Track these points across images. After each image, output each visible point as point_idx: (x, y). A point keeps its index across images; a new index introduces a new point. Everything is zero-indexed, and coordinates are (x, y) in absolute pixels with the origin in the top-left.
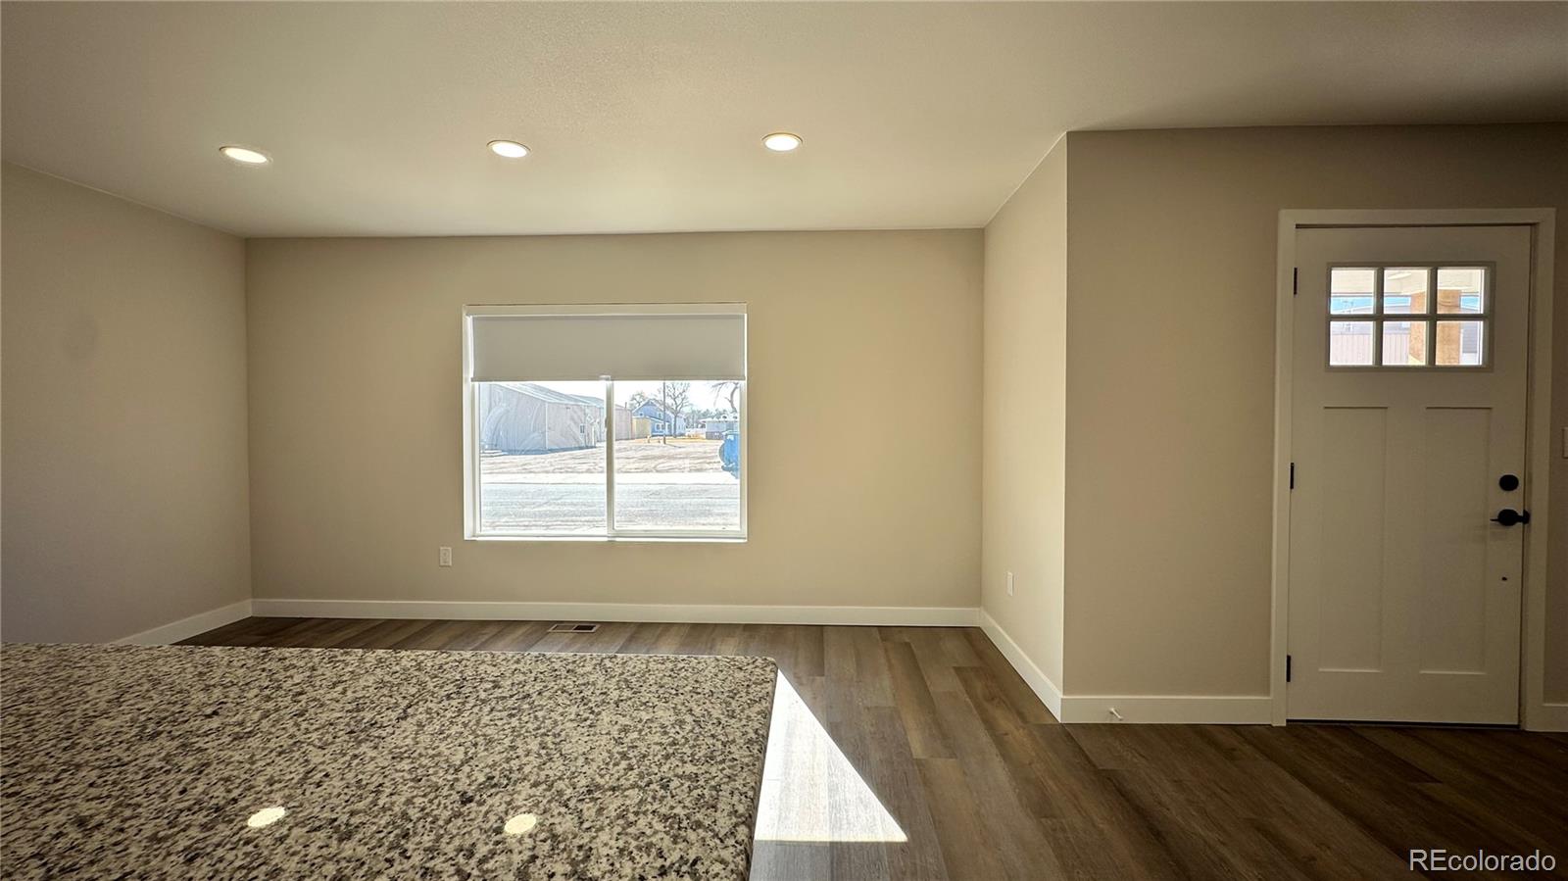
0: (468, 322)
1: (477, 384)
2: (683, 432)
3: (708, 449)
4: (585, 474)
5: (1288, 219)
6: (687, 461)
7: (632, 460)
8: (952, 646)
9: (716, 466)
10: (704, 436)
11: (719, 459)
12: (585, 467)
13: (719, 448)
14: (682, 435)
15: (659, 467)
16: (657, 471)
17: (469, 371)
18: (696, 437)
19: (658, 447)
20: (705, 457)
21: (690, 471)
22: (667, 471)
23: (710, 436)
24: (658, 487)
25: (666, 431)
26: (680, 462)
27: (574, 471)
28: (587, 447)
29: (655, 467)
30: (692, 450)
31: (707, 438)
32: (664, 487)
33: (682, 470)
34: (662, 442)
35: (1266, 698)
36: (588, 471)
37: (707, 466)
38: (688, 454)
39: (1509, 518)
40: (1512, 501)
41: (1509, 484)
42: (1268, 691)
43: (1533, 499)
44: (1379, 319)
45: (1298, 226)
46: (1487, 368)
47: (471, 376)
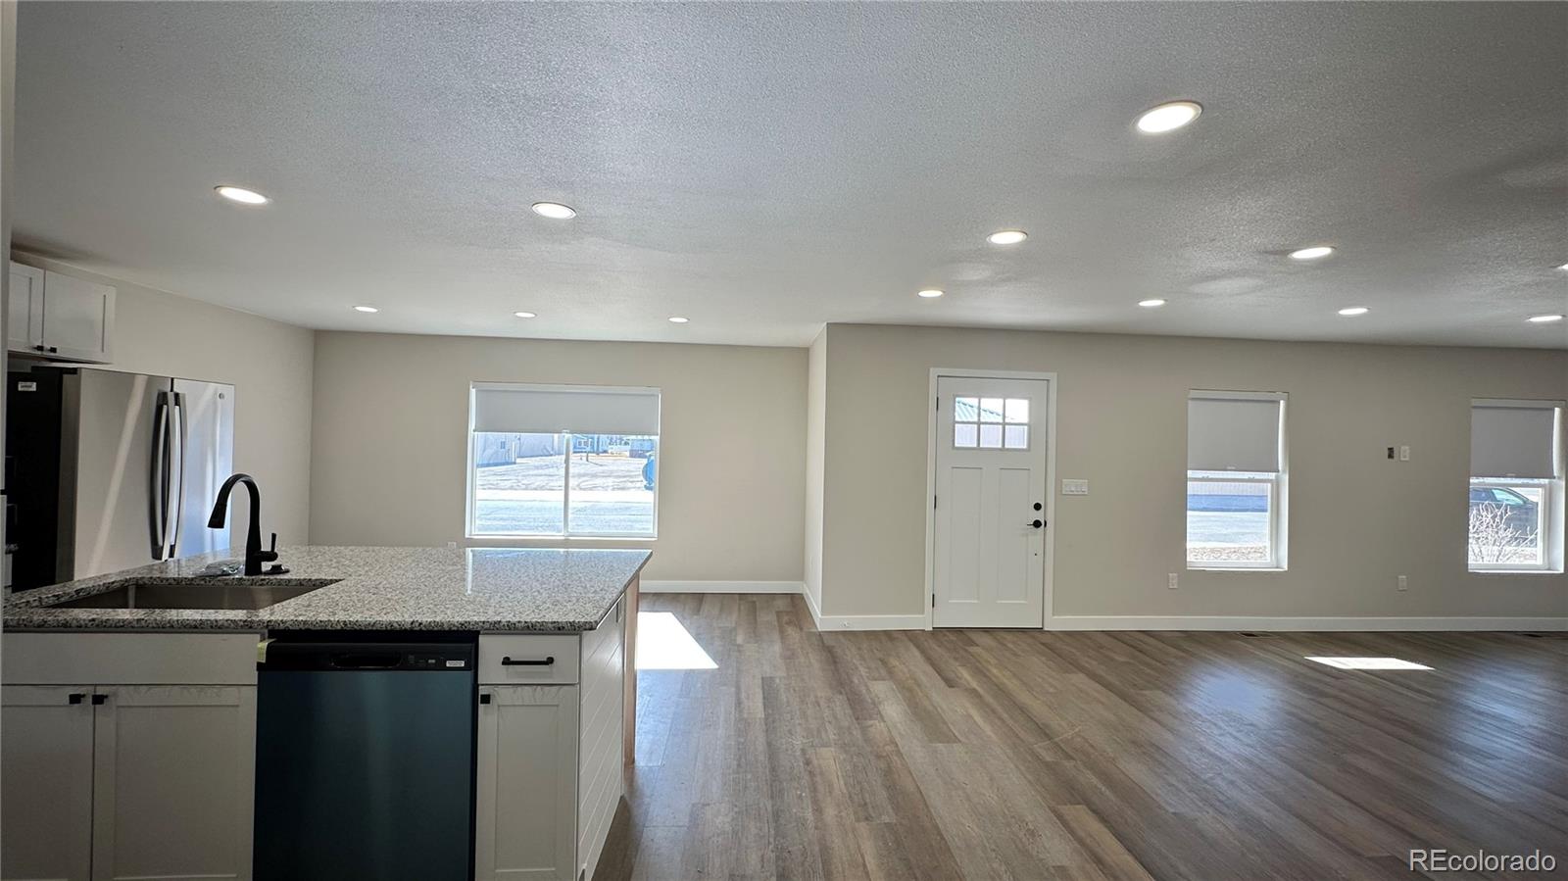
0: (473, 392)
1: (476, 433)
2: (605, 448)
3: (631, 468)
4: (509, 491)
5: (934, 372)
6: (610, 480)
7: (554, 478)
8: (781, 604)
9: (638, 484)
10: (628, 454)
11: (642, 478)
12: (508, 484)
13: (642, 466)
14: (605, 452)
15: (583, 485)
16: (581, 489)
17: (472, 425)
18: (620, 455)
19: (580, 465)
20: (627, 476)
21: (614, 489)
22: (591, 489)
23: (634, 454)
24: (583, 505)
25: (588, 449)
26: (604, 480)
27: (497, 488)
28: (508, 463)
29: (578, 485)
30: (615, 468)
31: (631, 456)
32: (588, 504)
33: (605, 488)
34: (584, 459)
35: (921, 616)
36: (511, 488)
37: (630, 485)
38: (612, 472)
39: (1037, 524)
40: (1039, 516)
41: (1037, 507)
42: (923, 613)
43: (1049, 514)
44: (979, 423)
45: (939, 376)
46: (1029, 449)
47: (473, 427)
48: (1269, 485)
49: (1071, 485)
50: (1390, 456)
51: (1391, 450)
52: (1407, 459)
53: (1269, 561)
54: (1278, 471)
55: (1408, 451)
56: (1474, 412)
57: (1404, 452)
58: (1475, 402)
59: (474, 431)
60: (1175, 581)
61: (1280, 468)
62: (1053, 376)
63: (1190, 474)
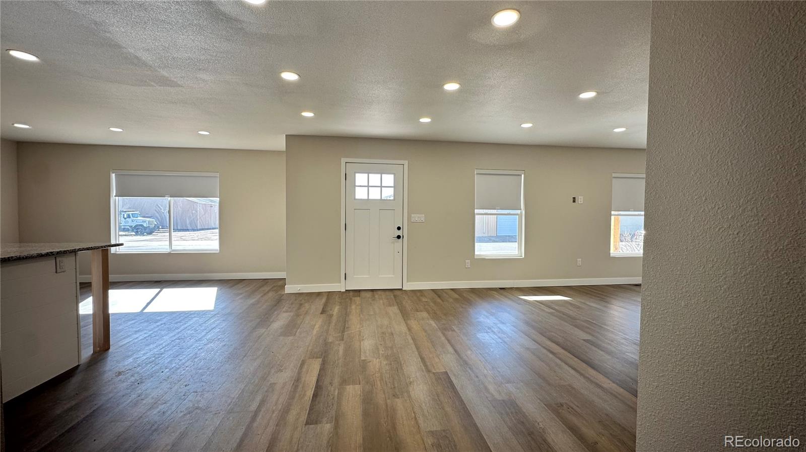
0: (113, 176)
1: (117, 198)
5: (343, 160)
35: (339, 284)
39: (399, 237)
40: (399, 233)
41: (399, 228)
42: (340, 283)
43: (405, 232)
44: (368, 186)
45: (346, 163)
46: (394, 200)
47: (114, 194)
48: (517, 216)
49: (416, 217)
50: (574, 201)
51: (574, 198)
52: (582, 203)
53: (517, 253)
54: (521, 209)
55: (582, 199)
56: (614, 180)
57: (580, 200)
58: (614, 175)
59: (115, 196)
60: (469, 264)
61: (522, 208)
62: (406, 163)
63: (476, 211)
